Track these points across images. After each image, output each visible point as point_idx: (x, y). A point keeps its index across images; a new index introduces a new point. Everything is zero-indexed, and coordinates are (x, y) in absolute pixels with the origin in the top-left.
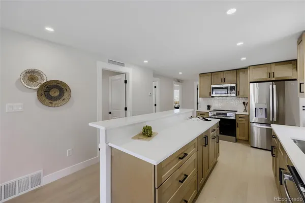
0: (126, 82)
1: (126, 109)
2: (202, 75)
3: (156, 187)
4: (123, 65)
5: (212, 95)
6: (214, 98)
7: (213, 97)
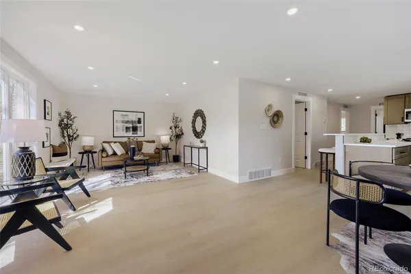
0: (306, 110)
1: (306, 134)
2: (388, 98)
3: (394, 158)
4: (305, 95)
5: (406, 121)
6: (408, 125)
7: (406, 123)
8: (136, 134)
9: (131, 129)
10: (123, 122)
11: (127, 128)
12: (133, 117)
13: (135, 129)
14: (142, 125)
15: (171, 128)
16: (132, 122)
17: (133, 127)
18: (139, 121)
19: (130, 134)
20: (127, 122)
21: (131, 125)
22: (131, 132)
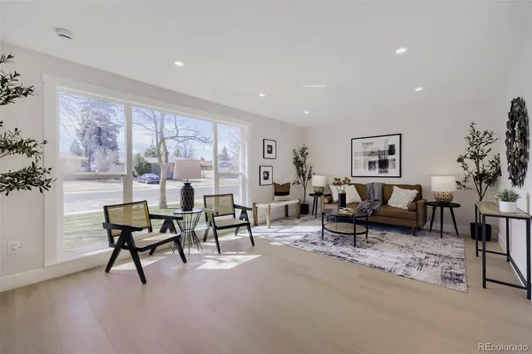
8: (386, 172)
9: (377, 165)
10: (365, 154)
11: (370, 163)
12: (381, 145)
13: (383, 164)
14: (396, 156)
15: (460, 160)
16: (379, 153)
17: (380, 162)
18: (391, 151)
19: (376, 172)
20: (372, 153)
21: (376, 158)
22: (377, 169)
